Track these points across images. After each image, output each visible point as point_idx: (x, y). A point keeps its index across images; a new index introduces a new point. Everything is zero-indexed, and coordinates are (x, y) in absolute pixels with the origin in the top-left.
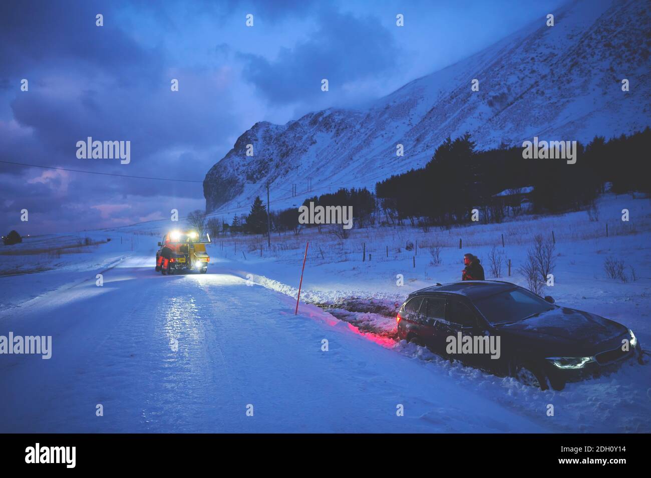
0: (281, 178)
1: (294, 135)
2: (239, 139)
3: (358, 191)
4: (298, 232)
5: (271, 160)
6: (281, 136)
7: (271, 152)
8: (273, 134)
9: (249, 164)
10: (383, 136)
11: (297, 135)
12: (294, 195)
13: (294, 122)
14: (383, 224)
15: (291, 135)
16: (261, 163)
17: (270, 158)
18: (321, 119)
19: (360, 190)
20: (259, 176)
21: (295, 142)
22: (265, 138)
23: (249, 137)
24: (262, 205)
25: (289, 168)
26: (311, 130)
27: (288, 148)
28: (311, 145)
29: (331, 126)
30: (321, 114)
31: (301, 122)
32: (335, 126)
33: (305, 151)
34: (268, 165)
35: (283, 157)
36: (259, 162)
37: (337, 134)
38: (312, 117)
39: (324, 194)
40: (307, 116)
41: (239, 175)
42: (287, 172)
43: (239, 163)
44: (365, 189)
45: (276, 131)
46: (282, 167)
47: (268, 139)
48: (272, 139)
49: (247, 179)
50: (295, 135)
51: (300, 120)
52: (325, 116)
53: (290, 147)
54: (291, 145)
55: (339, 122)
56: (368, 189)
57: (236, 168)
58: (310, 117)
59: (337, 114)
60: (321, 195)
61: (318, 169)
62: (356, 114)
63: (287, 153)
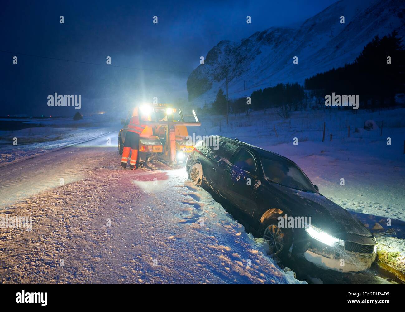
0: (237, 78)
1: (246, 48)
2: (209, 52)
3: (291, 85)
4: (248, 114)
5: (230, 66)
6: (237, 49)
7: (230, 61)
8: (231, 48)
9: (215, 69)
10: (310, 46)
11: (248, 48)
12: (245, 89)
13: (245, 39)
14: (313, 108)
15: (244, 48)
16: (223, 68)
17: (229, 64)
18: (265, 35)
19: (293, 84)
20: (222, 77)
21: (246, 53)
22: (226, 51)
23: (216, 51)
25: (242, 71)
26: (258, 44)
27: (242, 57)
28: (257, 54)
29: (272, 40)
30: (265, 32)
31: (251, 39)
32: (275, 40)
33: (253, 59)
34: (228, 69)
35: (238, 63)
36: (222, 68)
37: (277, 45)
38: (259, 35)
39: (266, 88)
40: (255, 34)
41: (209, 76)
42: (241, 73)
43: (209, 69)
44: (297, 84)
45: (234, 46)
46: (238, 71)
47: (228, 51)
48: (230, 52)
49: (214, 79)
50: (247, 48)
51: (250, 37)
52: (268, 33)
53: (243, 56)
54: (243, 55)
55: (278, 37)
56: (299, 83)
57: (207, 72)
58: (257, 35)
59: (276, 32)
60: (264, 88)
61: (262, 71)
62: (291, 31)
63: (241, 61)
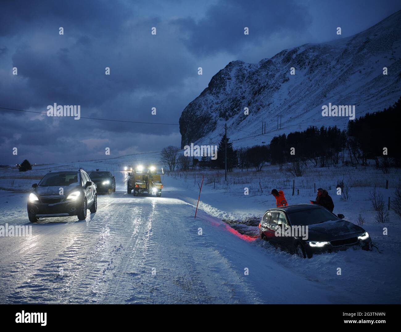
0: (253, 115)
1: (266, 73)
2: (213, 78)
3: (328, 129)
5: (243, 98)
6: (254, 74)
7: (244, 90)
8: (245, 72)
9: (222, 102)
10: (360, 72)
11: (270, 73)
12: (264, 132)
13: (266, 60)
14: (347, 163)
15: (264, 73)
16: (233, 101)
17: (242, 96)
18: (294, 56)
19: (330, 128)
20: (231, 114)
21: (267, 80)
22: (238, 76)
23: (223, 76)
24: (229, 142)
25: (261, 105)
26: (284, 68)
27: (261, 86)
28: (283, 83)
29: (305, 63)
30: (294, 51)
31: (273, 60)
32: (309, 62)
33: (277, 88)
34: (241, 102)
35: (255, 94)
36: (232, 100)
37: (311, 71)
38: (285, 55)
39: (292, 132)
40: (281, 53)
41: (212, 112)
42: (259, 109)
43: (212, 101)
44: (335, 128)
45: (249, 70)
46: (254, 105)
47: (240, 77)
48: (244, 77)
49: (220, 117)
50: (268, 73)
51: (273, 58)
52: (298, 53)
53: (263, 85)
54: (263, 83)
55: (313, 58)
56: (338, 128)
57: (210, 106)
58: (284, 55)
59: (311, 51)
60: (289, 133)
61: (290, 107)
62: (332, 50)
63: (259, 92)
